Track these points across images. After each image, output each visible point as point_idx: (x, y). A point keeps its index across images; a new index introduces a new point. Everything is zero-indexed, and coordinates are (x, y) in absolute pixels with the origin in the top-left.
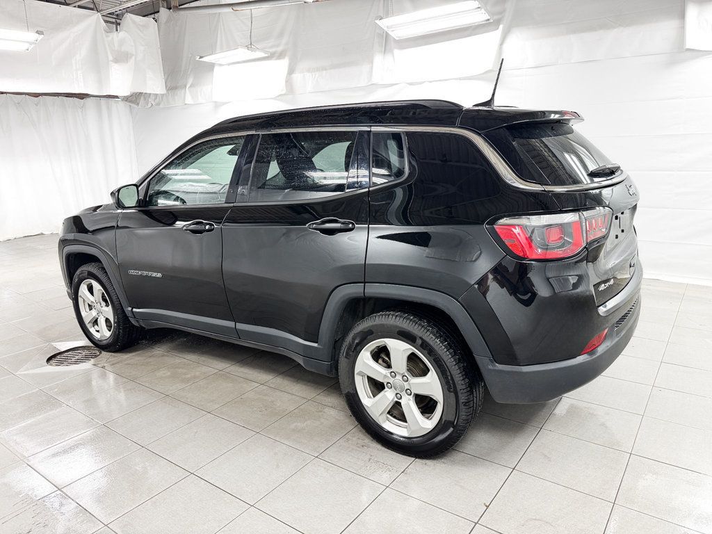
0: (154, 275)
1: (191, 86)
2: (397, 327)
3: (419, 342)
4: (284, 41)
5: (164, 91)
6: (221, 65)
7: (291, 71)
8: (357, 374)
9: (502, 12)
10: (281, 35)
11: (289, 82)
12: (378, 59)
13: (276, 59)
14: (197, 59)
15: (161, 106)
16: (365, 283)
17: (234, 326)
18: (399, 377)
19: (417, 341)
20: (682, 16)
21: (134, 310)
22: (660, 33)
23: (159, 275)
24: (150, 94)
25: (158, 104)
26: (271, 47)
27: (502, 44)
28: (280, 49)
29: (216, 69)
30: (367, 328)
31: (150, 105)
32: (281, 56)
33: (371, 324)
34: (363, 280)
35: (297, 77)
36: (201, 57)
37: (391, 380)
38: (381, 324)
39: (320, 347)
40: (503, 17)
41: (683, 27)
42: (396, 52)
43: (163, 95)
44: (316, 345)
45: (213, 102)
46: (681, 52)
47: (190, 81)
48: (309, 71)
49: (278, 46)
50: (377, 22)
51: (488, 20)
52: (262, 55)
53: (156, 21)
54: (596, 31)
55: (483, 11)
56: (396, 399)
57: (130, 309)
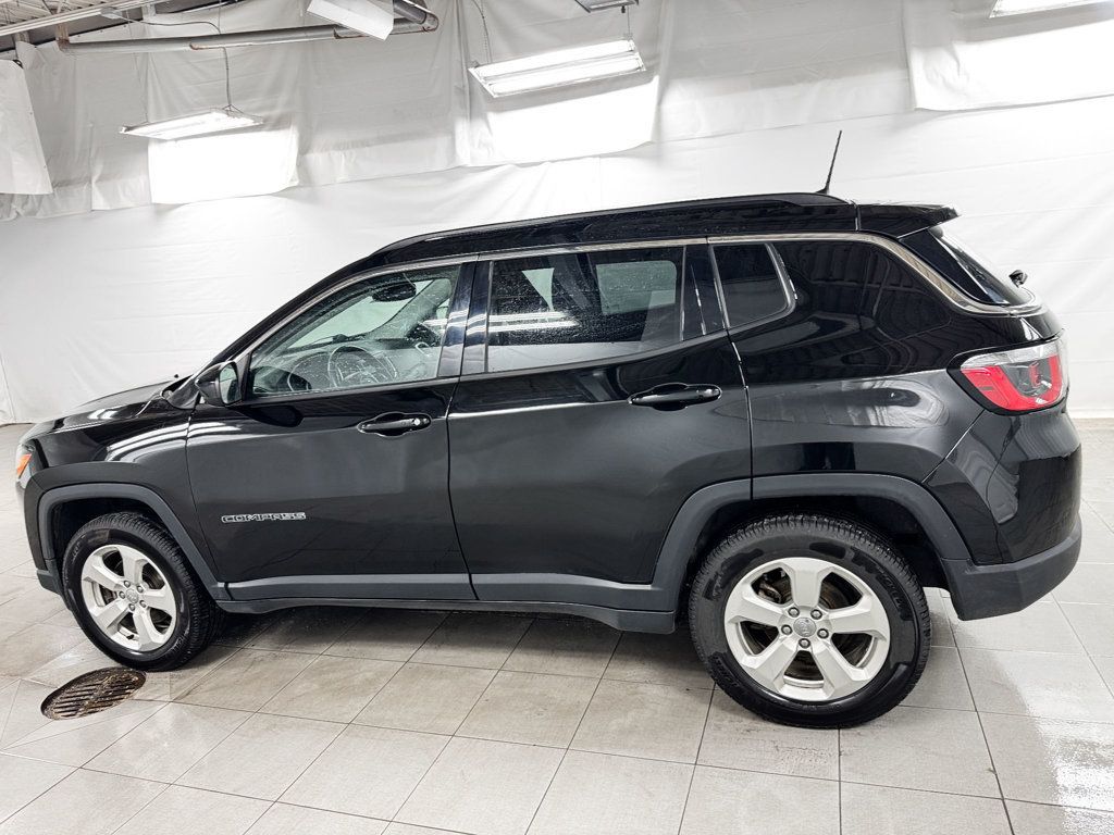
0: (287, 516)
1: (100, 179)
2: (808, 538)
3: (850, 555)
4: (283, 98)
5: (47, 189)
6: (161, 141)
7: (304, 150)
8: (730, 622)
9: (656, 56)
10: (275, 89)
11: (302, 165)
12: (462, 128)
13: (270, 130)
14: (123, 132)
15: (39, 215)
16: (752, 477)
17: (467, 581)
18: (805, 614)
19: (847, 553)
20: (906, 65)
21: (231, 586)
22: (878, 88)
23: (301, 515)
24: (13, 195)
25: (33, 213)
26: (260, 109)
27: (660, 102)
28: (277, 112)
29: (153, 149)
30: (751, 547)
31: (14, 215)
32: (278, 124)
33: (758, 540)
34: (749, 474)
35: (317, 158)
36: (129, 129)
37: (791, 621)
38: (778, 538)
39: (657, 589)
40: (658, 64)
41: (909, 80)
42: (492, 116)
43: (40, 197)
44: (648, 587)
45: (152, 204)
46: (908, 112)
47: (98, 171)
48: (338, 147)
49: (272, 107)
50: (472, 70)
51: (639, 68)
52: (249, 122)
53: (21, 65)
54: (793, 84)
55: (637, 55)
56: (801, 649)
57: (221, 585)
